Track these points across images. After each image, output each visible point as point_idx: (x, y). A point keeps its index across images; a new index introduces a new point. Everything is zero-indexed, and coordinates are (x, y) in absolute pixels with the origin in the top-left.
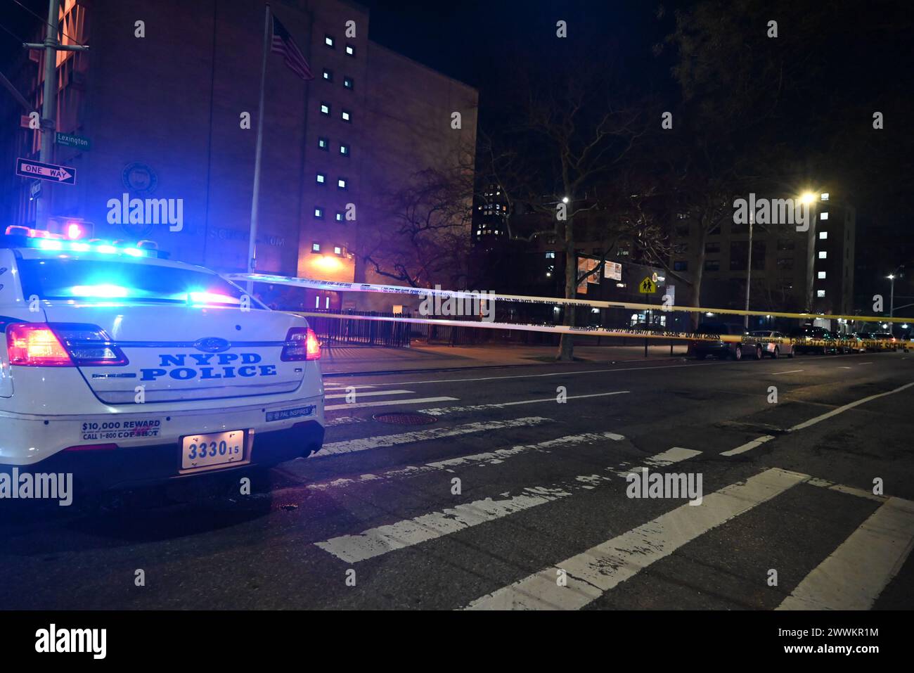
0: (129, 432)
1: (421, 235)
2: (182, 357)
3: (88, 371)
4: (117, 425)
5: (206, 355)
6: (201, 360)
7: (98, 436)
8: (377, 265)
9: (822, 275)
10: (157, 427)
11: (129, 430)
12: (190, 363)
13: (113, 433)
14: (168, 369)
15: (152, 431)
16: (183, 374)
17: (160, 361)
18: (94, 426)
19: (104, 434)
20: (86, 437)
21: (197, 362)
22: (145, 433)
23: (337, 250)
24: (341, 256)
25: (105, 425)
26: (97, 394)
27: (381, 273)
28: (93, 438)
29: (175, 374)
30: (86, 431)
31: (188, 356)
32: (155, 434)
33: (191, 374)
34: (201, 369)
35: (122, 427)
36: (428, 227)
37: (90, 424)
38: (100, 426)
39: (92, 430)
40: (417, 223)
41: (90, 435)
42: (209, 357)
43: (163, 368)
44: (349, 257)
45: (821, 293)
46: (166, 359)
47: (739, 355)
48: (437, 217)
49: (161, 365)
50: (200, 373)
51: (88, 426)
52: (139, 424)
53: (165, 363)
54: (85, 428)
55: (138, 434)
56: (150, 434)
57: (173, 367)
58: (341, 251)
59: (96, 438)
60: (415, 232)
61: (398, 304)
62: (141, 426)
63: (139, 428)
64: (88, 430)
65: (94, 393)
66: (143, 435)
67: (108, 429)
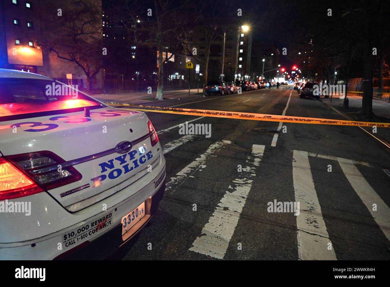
0: (95, 229)
1: (78, 37)
2: (111, 161)
3: (56, 192)
4: (87, 227)
5: (123, 156)
6: (122, 161)
7: (76, 240)
8: (57, 53)
9: (241, 59)
10: (110, 218)
11: (94, 227)
12: (117, 165)
13: (85, 234)
14: (107, 173)
15: (108, 222)
16: (115, 174)
17: (100, 169)
18: (72, 234)
19: (80, 237)
20: (67, 245)
21: (120, 162)
22: (104, 225)
23: (31, 44)
24: (33, 47)
25: (79, 230)
26: (67, 208)
27: (60, 57)
28: (73, 244)
29: (111, 176)
30: (67, 240)
31: (114, 160)
32: (110, 223)
33: (119, 172)
34: (123, 167)
35: (90, 228)
36: (82, 33)
37: (69, 234)
38: (76, 232)
39: (71, 237)
40: (76, 31)
41: (70, 242)
42: (125, 156)
43: (104, 173)
44: (39, 48)
45: (240, 66)
46: (103, 166)
47: (223, 93)
48: (88, 28)
49: (102, 172)
50: (123, 170)
51: (68, 236)
52: (100, 220)
53: (104, 170)
54: (66, 238)
55: (101, 228)
56: (107, 224)
57: (109, 171)
58: (33, 44)
59: (75, 243)
60: (75, 35)
61: (70, 73)
62: (101, 222)
63: (100, 223)
64: (68, 239)
65: (65, 208)
66: (104, 227)
67: (82, 232)
